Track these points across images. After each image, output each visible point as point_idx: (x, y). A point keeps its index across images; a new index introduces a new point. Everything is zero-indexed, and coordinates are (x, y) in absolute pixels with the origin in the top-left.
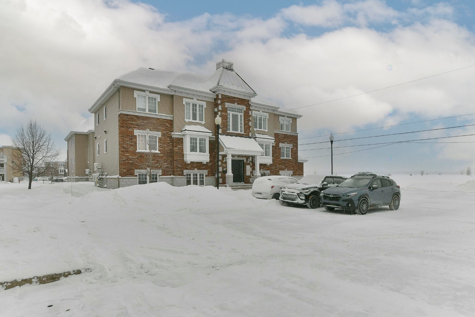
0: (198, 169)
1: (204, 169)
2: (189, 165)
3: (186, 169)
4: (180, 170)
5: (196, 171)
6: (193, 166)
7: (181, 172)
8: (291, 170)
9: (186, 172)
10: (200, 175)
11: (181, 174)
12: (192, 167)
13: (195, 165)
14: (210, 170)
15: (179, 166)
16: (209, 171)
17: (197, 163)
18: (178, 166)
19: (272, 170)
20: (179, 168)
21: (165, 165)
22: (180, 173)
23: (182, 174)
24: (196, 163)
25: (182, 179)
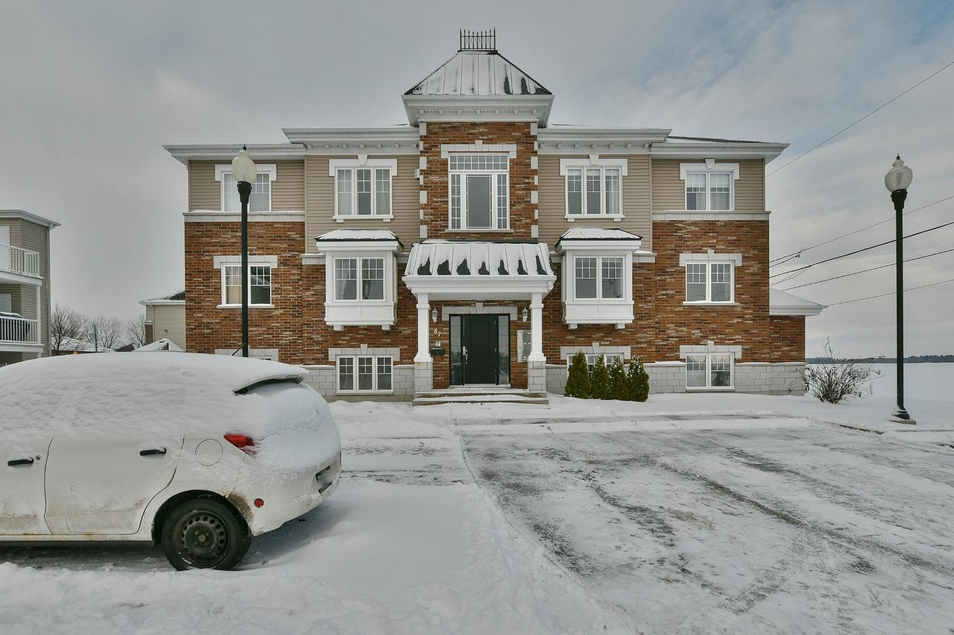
0: (371, 345)
1: (387, 344)
2: (345, 336)
3: (336, 345)
4: (318, 348)
5: (364, 350)
6: (356, 338)
7: (322, 353)
8: (735, 343)
9: (334, 353)
10: (380, 361)
11: (322, 359)
12: (352, 339)
13: (361, 334)
14: (405, 347)
15: (316, 337)
16: (404, 349)
17: (369, 328)
18: (313, 338)
19: (641, 343)
20: (318, 343)
21: (287, 336)
22: (319, 356)
23: (325, 360)
24: (365, 329)
25: (323, 373)
